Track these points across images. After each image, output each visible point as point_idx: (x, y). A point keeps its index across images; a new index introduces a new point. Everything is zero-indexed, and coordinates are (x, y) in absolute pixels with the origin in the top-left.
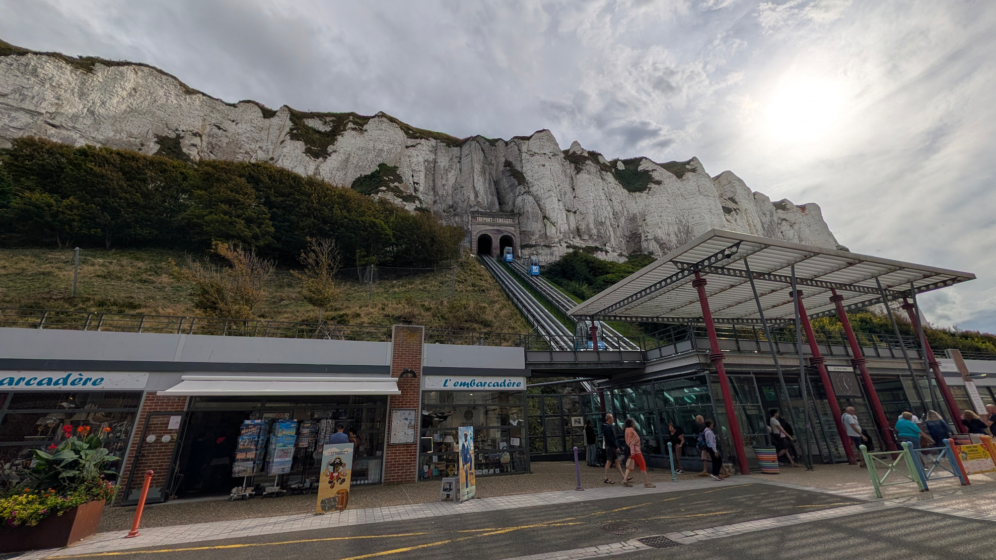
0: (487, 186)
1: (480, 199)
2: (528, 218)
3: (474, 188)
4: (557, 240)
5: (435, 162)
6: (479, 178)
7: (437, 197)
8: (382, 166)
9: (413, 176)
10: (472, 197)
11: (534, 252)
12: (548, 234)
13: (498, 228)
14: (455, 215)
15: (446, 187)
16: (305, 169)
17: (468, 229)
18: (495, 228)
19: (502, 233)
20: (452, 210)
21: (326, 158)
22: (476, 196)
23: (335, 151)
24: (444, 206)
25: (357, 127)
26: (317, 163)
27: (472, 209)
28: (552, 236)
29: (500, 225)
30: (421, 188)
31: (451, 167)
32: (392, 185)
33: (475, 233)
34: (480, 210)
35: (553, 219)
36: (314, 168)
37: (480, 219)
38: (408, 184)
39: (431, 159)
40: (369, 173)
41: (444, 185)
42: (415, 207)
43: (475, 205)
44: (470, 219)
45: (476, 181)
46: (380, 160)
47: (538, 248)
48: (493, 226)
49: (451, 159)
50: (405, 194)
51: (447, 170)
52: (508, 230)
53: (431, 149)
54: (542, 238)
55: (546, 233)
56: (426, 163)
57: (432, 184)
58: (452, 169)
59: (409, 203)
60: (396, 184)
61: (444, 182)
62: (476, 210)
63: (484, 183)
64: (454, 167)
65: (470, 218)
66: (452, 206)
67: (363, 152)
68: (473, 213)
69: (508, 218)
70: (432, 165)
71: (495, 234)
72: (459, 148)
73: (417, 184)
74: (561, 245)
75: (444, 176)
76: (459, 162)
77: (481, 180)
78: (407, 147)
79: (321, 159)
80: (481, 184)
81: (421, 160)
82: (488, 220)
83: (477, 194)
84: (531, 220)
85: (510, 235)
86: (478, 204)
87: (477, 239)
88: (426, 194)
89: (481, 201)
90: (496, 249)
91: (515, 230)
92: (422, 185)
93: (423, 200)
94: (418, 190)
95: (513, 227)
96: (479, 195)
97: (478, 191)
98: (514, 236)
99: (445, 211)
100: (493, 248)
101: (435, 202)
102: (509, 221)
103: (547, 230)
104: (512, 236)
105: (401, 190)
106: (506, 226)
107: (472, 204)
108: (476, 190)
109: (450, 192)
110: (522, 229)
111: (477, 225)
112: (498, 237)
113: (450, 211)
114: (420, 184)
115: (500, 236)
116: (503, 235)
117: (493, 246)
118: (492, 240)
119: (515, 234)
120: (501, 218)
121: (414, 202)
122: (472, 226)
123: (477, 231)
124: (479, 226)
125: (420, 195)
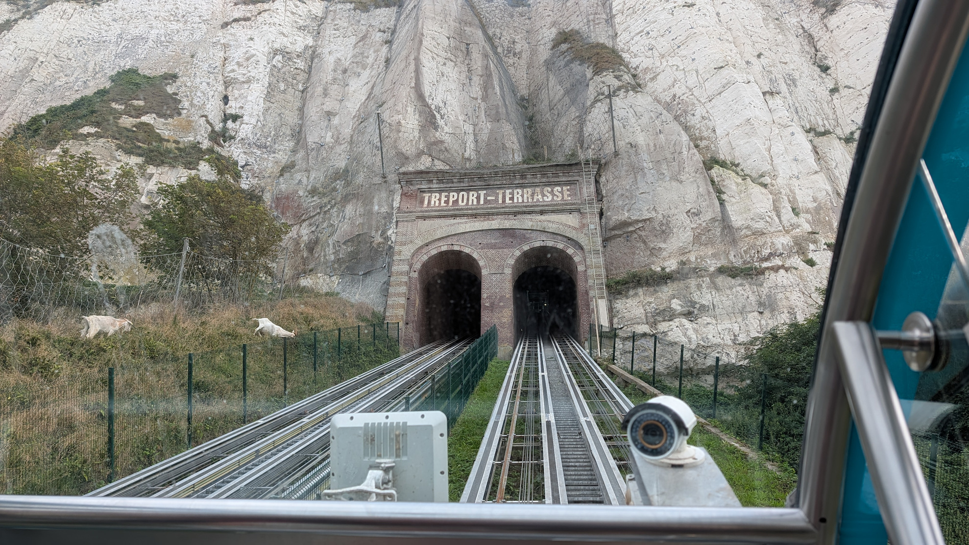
0: (476, 90)
1: (444, 135)
2: (636, 170)
3: (421, 97)
4: (783, 241)
5: (313, 55)
6: (445, 70)
7: (301, 154)
8: (125, 76)
9: (226, 98)
10: (411, 122)
11: (676, 304)
12: (737, 219)
13: (508, 223)
14: (347, 198)
15: (336, 121)
17: (387, 239)
18: (495, 223)
19: (524, 239)
20: (339, 184)
22: (430, 122)
24: (317, 177)
27: (408, 168)
28: (760, 225)
29: (518, 212)
30: (244, 130)
31: (360, 61)
32: (127, 122)
33: (406, 252)
34: (442, 168)
35: (753, 163)
37: (435, 200)
38: (195, 118)
39: (298, 48)
40: (71, 100)
41: (329, 115)
43: (420, 154)
44: (396, 204)
45: (428, 75)
46: (126, 64)
47: (693, 282)
48: (486, 215)
49: (364, 39)
51: (345, 71)
52: (552, 228)
53: (301, 23)
54: (710, 242)
55: (724, 221)
56: (279, 58)
57: (292, 118)
59: (165, 168)
60: (147, 118)
62: (422, 167)
64: (370, 60)
65: (397, 198)
66: (346, 171)
68: (407, 179)
69: (549, 184)
70: (301, 64)
71: (493, 247)
73: (235, 118)
75: (334, 90)
76: (389, 42)
77: (453, 73)
80: (453, 86)
82: (470, 199)
83: (434, 116)
84: (650, 178)
85: (560, 246)
86: (434, 148)
87: (416, 275)
88: (259, 147)
89: (447, 138)
90: (492, 307)
91: (583, 226)
92: (253, 121)
93: (241, 163)
94: (232, 138)
95: (570, 212)
96: (441, 122)
97: (438, 109)
98: (580, 247)
99: (313, 192)
100: (485, 301)
101: (287, 169)
102: (558, 194)
103: (729, 207)
104: (570, 251)
105: (159, 135)
106: (542, 213)
107: (408, 149)
108: (427, 106)
109: (347, 131)
110: (615, 217)
111: (420, 222)
112: (512, 262)
113: (334, 189)
114: (245, 117)
115: (518, 253)
116: (526, 248)
117: (484, 295)
118: (484, 272)
119: (583, 240)
120: (522, 186)
121: (191, 165)
122: (402, 228)
123: (419, 243)
124: (428, 222)
125: (235, 152)
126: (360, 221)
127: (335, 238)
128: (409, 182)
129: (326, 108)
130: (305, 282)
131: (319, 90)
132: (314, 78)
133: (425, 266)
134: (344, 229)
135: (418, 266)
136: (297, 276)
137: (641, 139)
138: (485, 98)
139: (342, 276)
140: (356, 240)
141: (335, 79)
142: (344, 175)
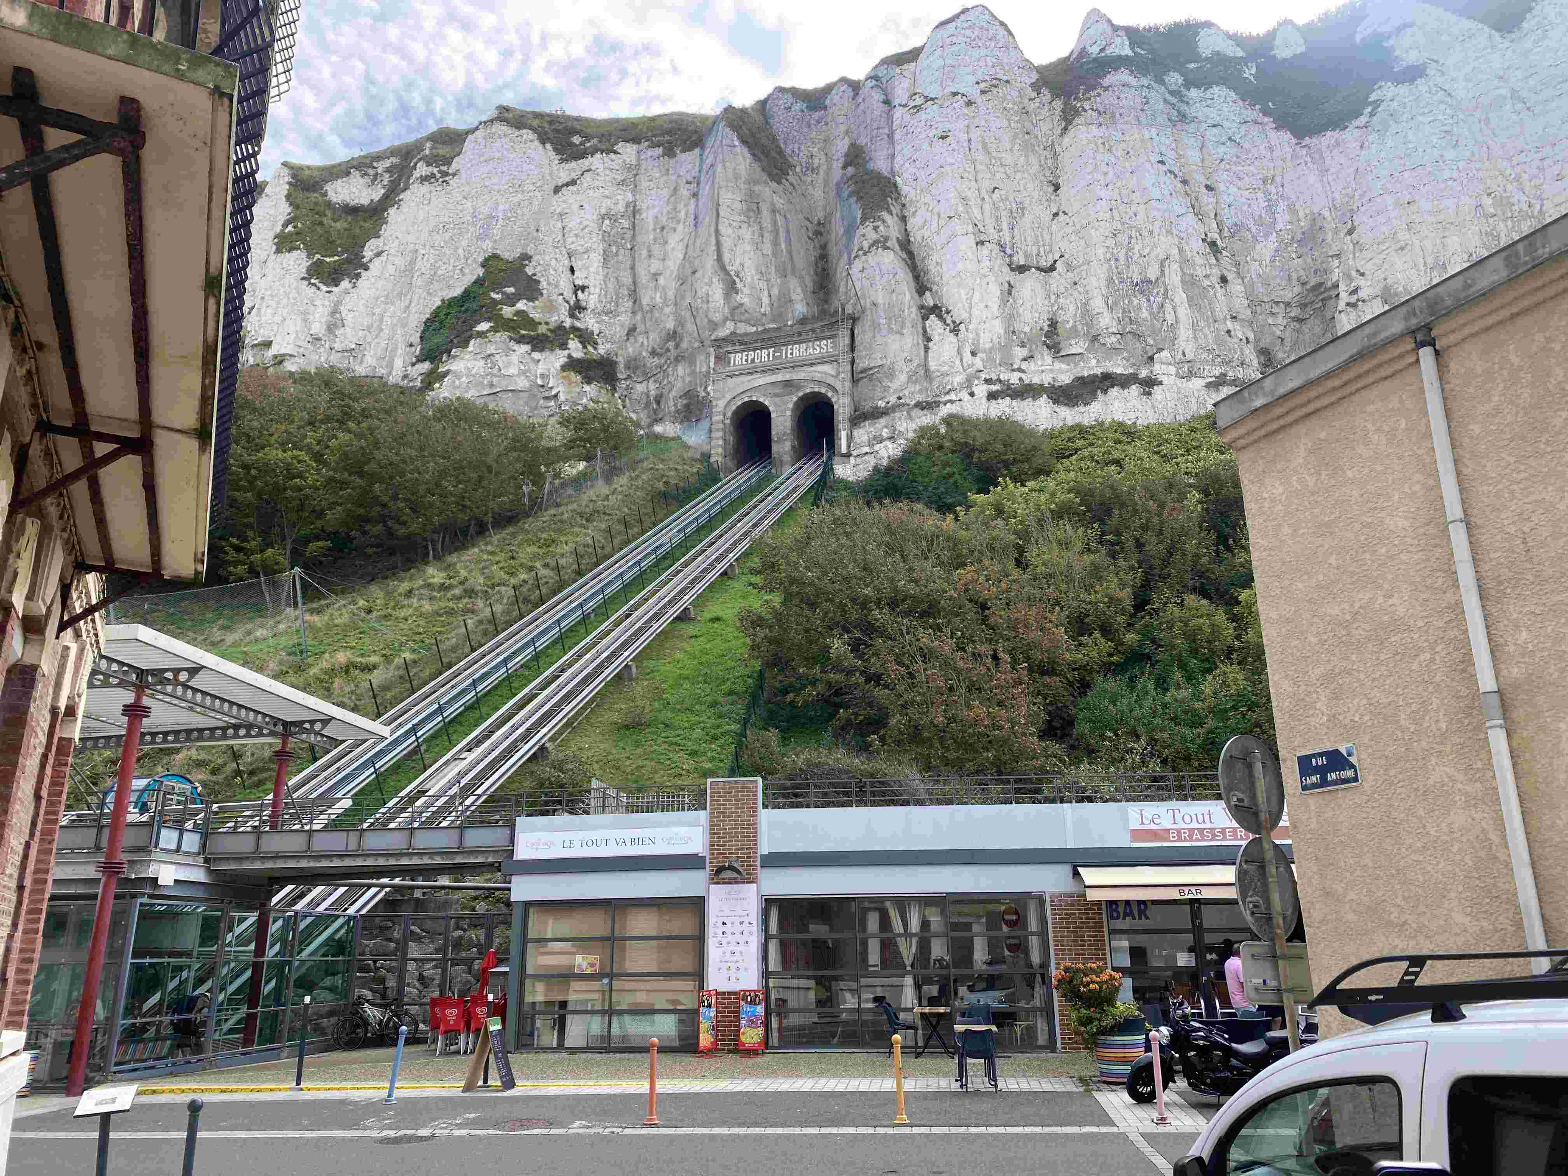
0: (768, 248)
1: (743, 298)
2: (876, 326)
3: (723, 267)
4: (959, 379)
5: (634, 211)
6: (741, 233)
7: (639, 317)
8: (491, 262)
9: (572, 270)
10: (717, 293)
11: (885, 433)
12: (933, 365)
13: (788, 377)
14: (678, 359)
15: (662, 281)
16: (305, 320)
17: (708, 394)
18: (779, 377)
19: (801, 387)
20: (671, 345)
21: (358, 276)
22: (731, 288)
23: (378, 255)
24: (654, 338)
25: (435, 170)
26: (332, 297)
27: (722, 333)
28: (945, 369)
29: (796, 365)
30: (591, 299)
31: (673, 216)
32: (507, 312)
33: (720, 404)
34: (743, 328)
35: (959, 313)
36: (327, 311)
37: (738, 359)
38: (555, 297)
39: (621, 208)
40: (457, 292)
41: (655, 276)
42: (563, 360)
43: (726, 319)
44: (712, 365)
45: (727, 243)
46: (488, 247)
48: (774, 370)
49: (675, 190)
50: (542, 329)
51: (663, 228)
52: (818, 377)
53: (619, 178)
54: (915, 383)
55: (926, 365)
56: (607, 222)
57: (627, 280)
58: (679, 222)
59: (547, 353)
60: (521, 305)
61: (655, 266)
62: (728, 332)
63: (757, 247)
64: (682, 215)
65: (713, 360)
66: (675, 332)
67: (447, 236)
68: (719, 343)
69: (819, 339)
70: (625, 223)
71: (779, 395)
72: (697, 151)
73: (583, 288)
74: (972, 394)
75: (656, 250)
76: (695, 195)
77: (746, 233)
78: (557, 190)
79: (345, 284)
80: (748, 248)
81: (590, 217)
82: (764, 356)
83: (734, 282)
84: (884, 332)
85: (823, 391)
86: (736, 312)
87: (728, 422)
88: (607, 314)
89: (746, 300)
90: (779, 440)
91: (838, 374)
92: (597, 291)
93: (596, 332)
94: (585, 309)
95: (830, 362)
96: (739, 285)
97: (737, 274)
98: (835, 390)
99: (653, 353)
100: (774, 438)
101: (631, 331)
102: (824, 347)
103: (930, 354)
104: (829, 394)
105: (532, 320)
106: (811, 365)
107: (717, 317)
108: (727, 273)
109: (671, 294)
110: (861, 365)
111: (729, 380)
112: (791, 405)
113: (668, 350)
114: (592, 289)
115: (795, 399)
116: (801, 394)
117: (773, 432)
118: (773, 415)
119: (838, 386)
120: (800, 343)
121: (563, 346)
122: (717, 386)
123: (729, 397)
124: (735, 379)
125: (589, 322)
126: (688, 379)
127: (673, 393)
128: (719, 347)
129: (653, 270)
130: (658, 429)
131: (644, 253)
132: (639, 239)
133: (736, 413)
134: (679, 387)
135: (729, 414)
136: (650, 425)
137: (881, 298)
138: (774, 254)
139: (681, 422)
140: (688, 394)
141: (655, 239)
142: (673, 335)
